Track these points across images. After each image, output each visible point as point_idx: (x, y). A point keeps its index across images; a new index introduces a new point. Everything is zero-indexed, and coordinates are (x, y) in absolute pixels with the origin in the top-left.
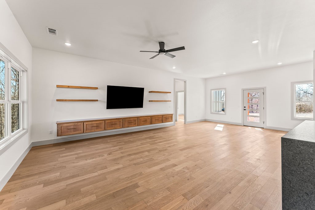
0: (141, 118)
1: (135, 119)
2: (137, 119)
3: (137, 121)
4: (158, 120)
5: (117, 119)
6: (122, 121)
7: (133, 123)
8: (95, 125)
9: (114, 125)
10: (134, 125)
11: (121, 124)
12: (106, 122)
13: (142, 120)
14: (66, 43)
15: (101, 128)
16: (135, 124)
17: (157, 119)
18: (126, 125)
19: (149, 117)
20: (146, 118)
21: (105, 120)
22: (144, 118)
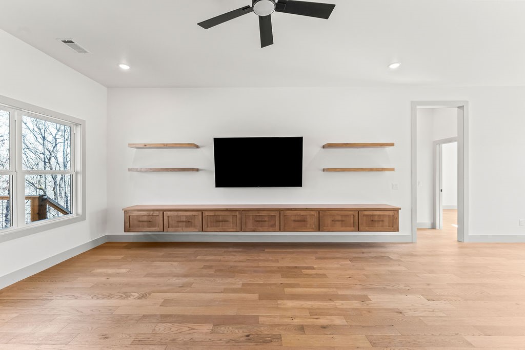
0: (288, 213)
1: (273, 213)
2: (277, 214)
3: (277, 219)
4: (342, 221)
5: (227, 210)
6: (238, 216)
7: (267, 223)
8: (184, 219)
9: (221, 223)
10: (271, 229)
11: (238, 222)
12: (206, 214)
13: (293, 218)
14: (121, 64)
15: (195, 226)
16: (274, 226)
17: (339, 218)
18: (250, 224)
19: (312, 213)
20: (302, 213)
21: (202, 211)
22: (299, 212)
